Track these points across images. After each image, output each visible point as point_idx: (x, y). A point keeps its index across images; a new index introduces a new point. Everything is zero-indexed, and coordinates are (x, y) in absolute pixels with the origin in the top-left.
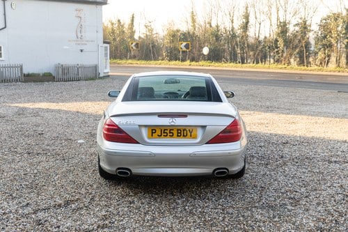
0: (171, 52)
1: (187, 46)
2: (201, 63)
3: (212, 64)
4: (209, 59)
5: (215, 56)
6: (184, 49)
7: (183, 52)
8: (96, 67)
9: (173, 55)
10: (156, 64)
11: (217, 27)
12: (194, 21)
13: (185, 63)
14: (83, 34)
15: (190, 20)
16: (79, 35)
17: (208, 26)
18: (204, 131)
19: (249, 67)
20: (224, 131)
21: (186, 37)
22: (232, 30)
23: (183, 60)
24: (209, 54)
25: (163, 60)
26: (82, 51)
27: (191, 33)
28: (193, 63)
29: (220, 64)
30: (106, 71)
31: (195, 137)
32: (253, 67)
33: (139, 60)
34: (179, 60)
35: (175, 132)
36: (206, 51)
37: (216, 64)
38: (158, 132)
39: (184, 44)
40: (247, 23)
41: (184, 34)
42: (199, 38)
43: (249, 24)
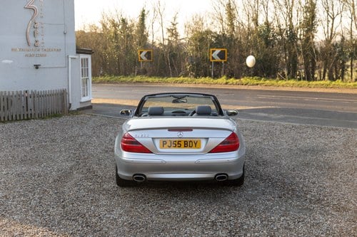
0: (198, 65)
1: (221, 55)
2: (243, 80)
3: (261, 82)
4: (255, 74)
5: (266, 69)
6: (218, 59)
7: (217, 63)
8: (63, 95)
9: (202, 68)
10: (176, 82)
11: (267, 24)
12: (231, 17)
13: (220, 80)
14: (39, 38)
15: (225, 17)
16: (32, 40)
17: (253, 25)
18: (207, 142)
19: (321, 85)
20: (223, 143)
21: (221, 41)
22: (290, 29)
23: (216, 76)
24: (255, 66)
25: (186, 75)
26: (37, 67)
27: (228, 35)
28: (232, 80)
29: (274, 82)
30: (84, 99)
31: (199, 148)
32: (327, 86)
33: (150, 76)
34: (210, 76)
35: (183, 144)
36: (250, 61)
37: (268, 81)
38: (169, 144)
39: (218, 51)
40: (313, 17)
41: (218, 37)
42: (240, 42)
43: (316, 19)
